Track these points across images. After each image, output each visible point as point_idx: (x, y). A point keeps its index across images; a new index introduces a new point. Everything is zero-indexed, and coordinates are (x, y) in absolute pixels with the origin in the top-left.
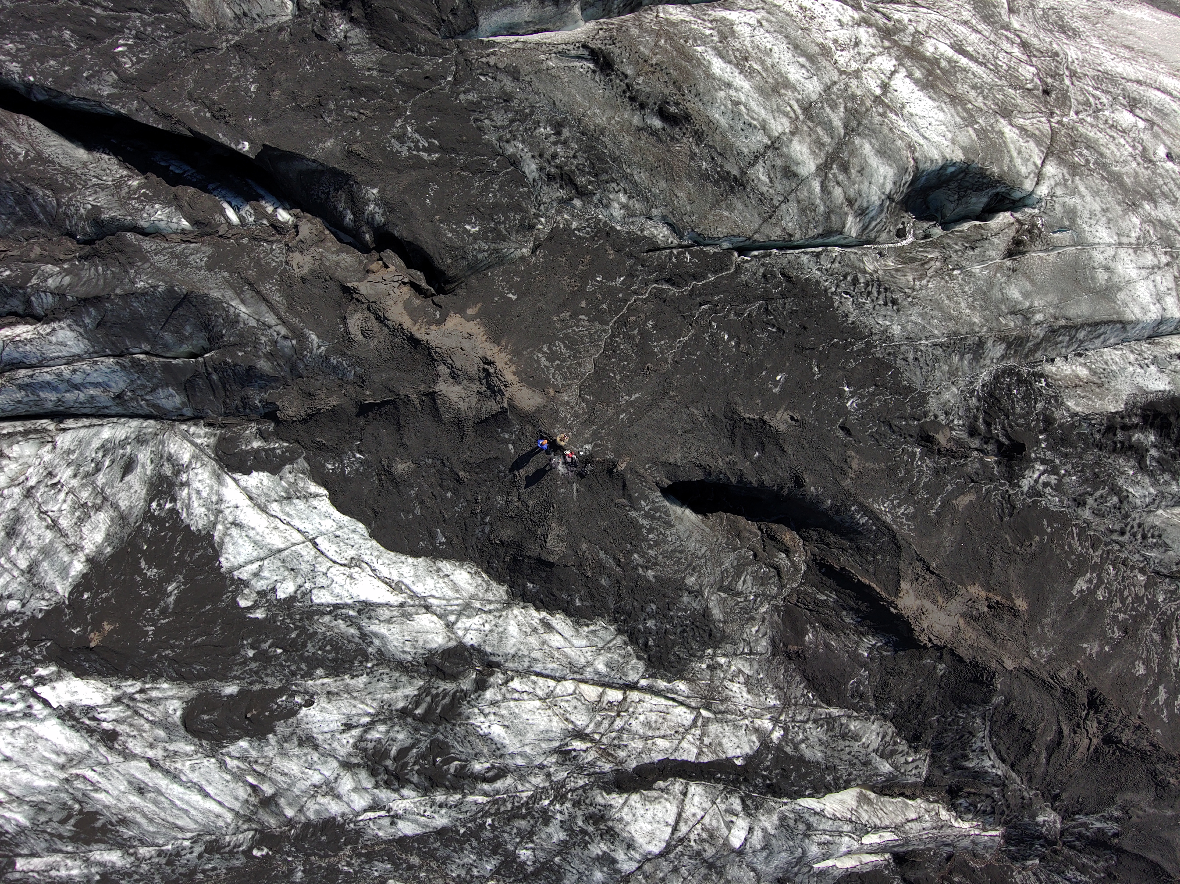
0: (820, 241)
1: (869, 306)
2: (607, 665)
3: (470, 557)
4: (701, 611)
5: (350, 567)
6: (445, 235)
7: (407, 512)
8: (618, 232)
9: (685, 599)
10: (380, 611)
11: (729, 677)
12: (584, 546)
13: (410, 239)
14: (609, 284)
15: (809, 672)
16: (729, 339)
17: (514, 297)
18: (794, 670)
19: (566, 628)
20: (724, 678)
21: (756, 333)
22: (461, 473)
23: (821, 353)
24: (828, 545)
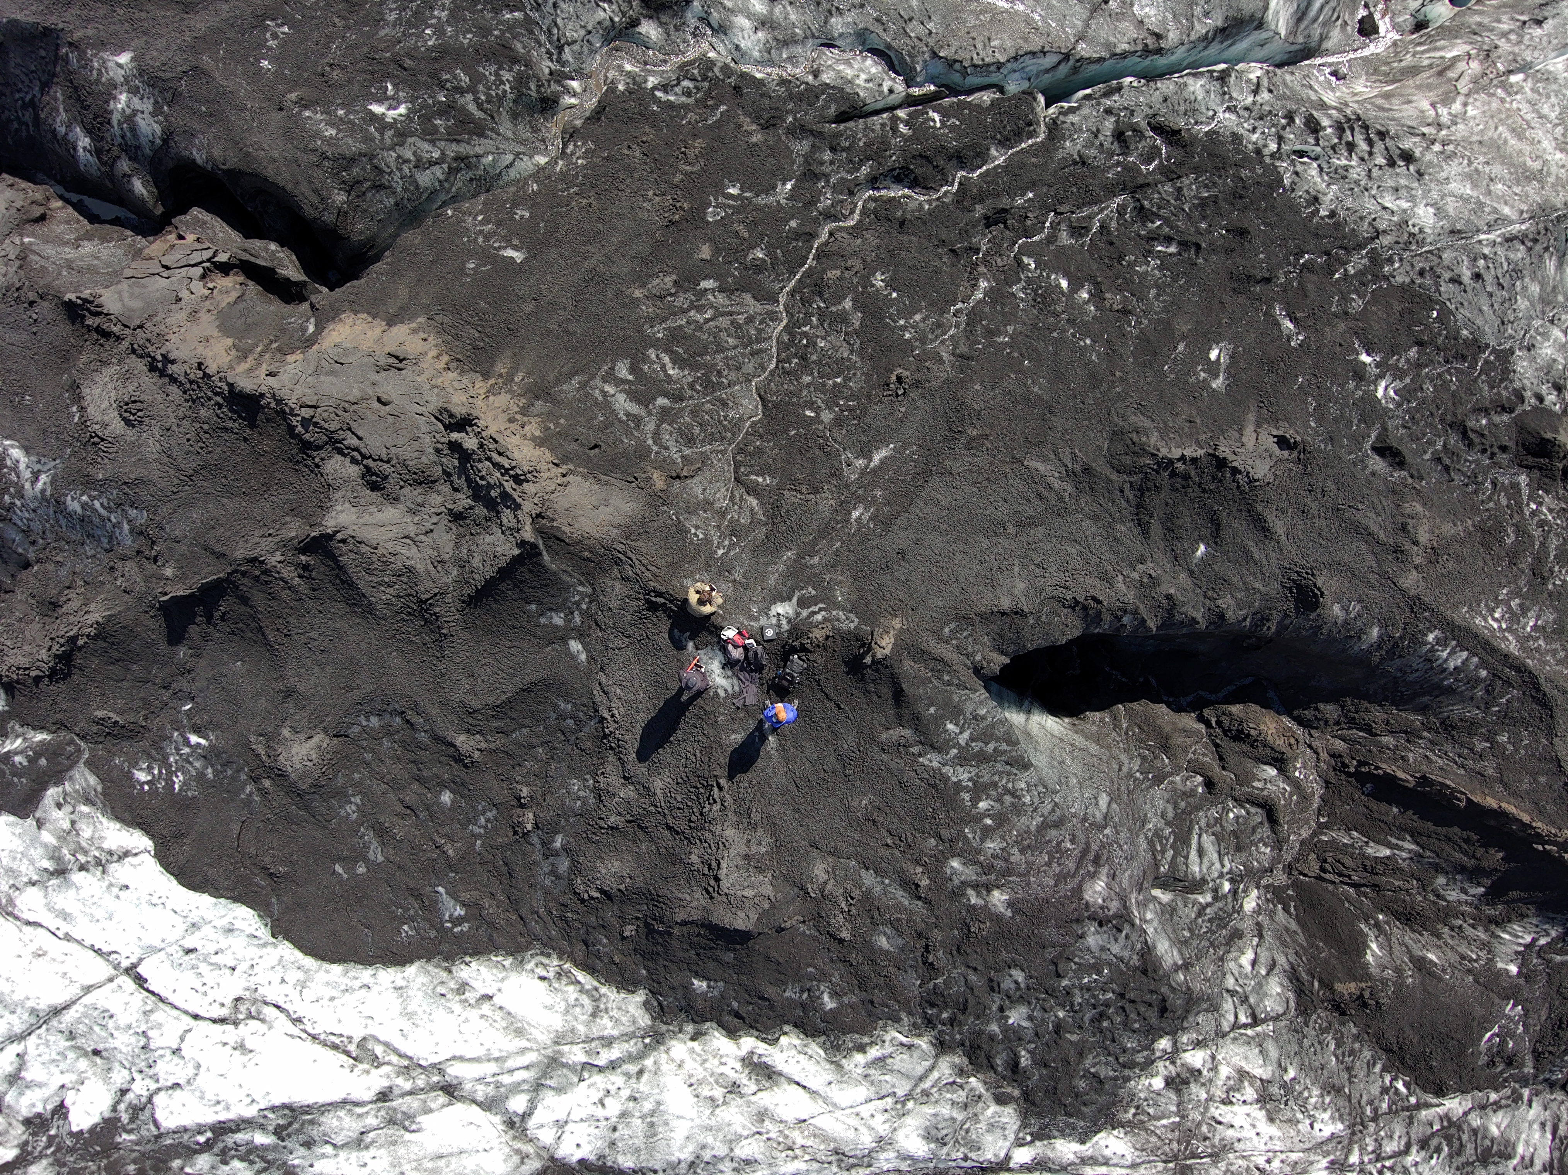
0: (1214, 49)
1: (1357, 172)
2: (928, 1137)
3: (537, 938)
4: (1135, 961)
5: (236, 1024)
6: (318, 134)
7: (350, 861)
8: (761, 82)
9: (1094, 939)
10: (330, 1121)
11: (1219, 1094)
12: (820, 871)
13: (233, 161)
14: (762, 200)
15: (1391, 1035)
16: (1075, 286)
17: (518, 256)
18: (1356, 1038)
19: (810, 1066)
20: (1210, 1099)
21: (1130, 265)
22: (462, 741)
23: (1285, 288)
24: (1368, 729)
